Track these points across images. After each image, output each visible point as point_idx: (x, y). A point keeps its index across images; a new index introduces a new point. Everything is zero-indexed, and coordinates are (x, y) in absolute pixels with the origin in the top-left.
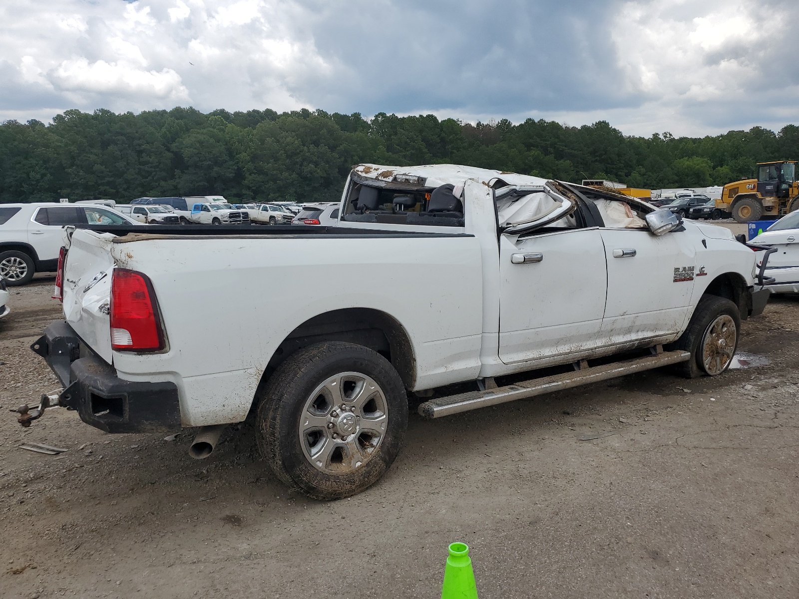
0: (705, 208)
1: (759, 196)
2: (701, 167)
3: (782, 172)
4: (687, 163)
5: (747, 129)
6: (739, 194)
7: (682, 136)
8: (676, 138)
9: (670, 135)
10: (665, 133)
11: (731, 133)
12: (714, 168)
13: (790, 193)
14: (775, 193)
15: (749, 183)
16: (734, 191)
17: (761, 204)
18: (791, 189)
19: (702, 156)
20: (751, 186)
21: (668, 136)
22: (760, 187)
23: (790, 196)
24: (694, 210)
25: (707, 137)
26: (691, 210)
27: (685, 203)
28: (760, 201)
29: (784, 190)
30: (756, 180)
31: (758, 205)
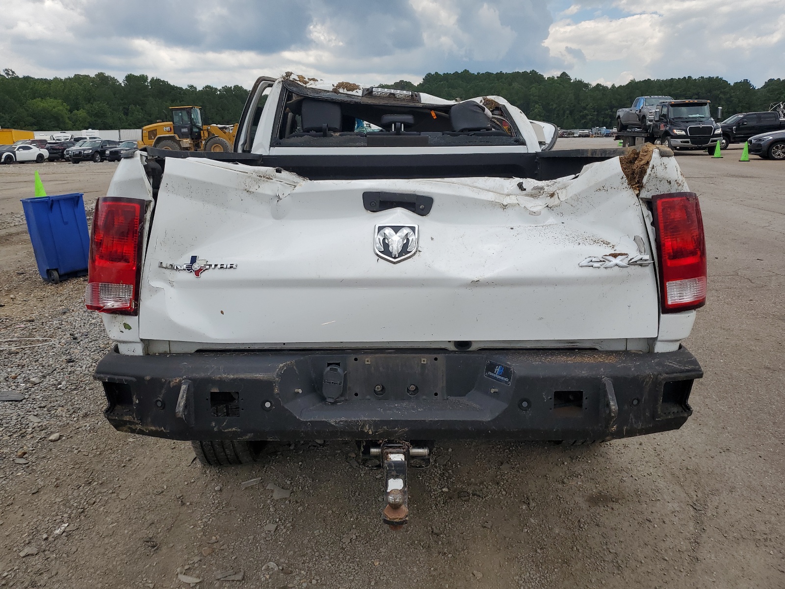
0: (122, 150)
1: (178, 138)
2: (59, 110)
3: (193, 117)
4: (42, 105)
5: (92, 74)
6: (158, 136)
7: (26, 75)
8: (21, 76)
9: (13, 72)
10: (6, 70)
11: (77, 77)
12: (71, 111)
13: (202, 135)
14: (189, 136)
15: (166, 126)
16: (152, 133)
17: (180, 146)
18: (202, 132)
19: (56, 98)
20: (168, 129)
21: (11, 73)
22: (176, 129)
23: (202, 138)
24: (110, 152)
25: (56, 79)
26: (108, 152)
27: (98, 145)
28: (178, 142)
29: (196, 132)
30: (171, 123)
31: (177, 146)
